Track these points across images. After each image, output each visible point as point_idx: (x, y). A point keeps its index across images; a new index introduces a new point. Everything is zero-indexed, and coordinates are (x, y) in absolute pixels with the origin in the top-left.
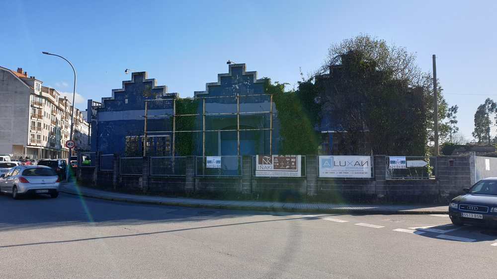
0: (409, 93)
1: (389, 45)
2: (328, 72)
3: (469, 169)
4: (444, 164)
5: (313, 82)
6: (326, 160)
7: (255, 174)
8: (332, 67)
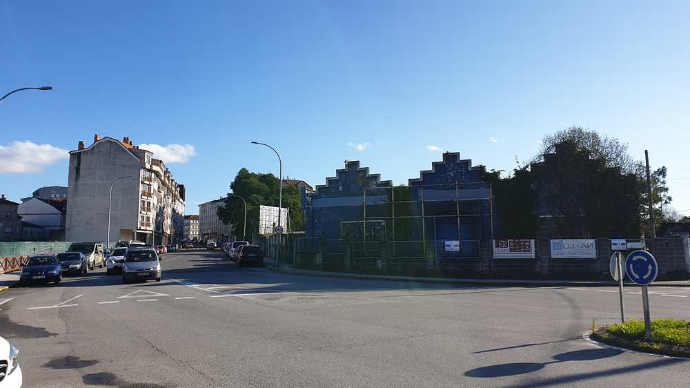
0: (622, 180)
1: (601, 136)
2: (543, 160)
3: (683, 249)
4: (661, 245)
5: (529, 169)
6: (556, 243)
7: (492, 256)
8: (546, 156)
